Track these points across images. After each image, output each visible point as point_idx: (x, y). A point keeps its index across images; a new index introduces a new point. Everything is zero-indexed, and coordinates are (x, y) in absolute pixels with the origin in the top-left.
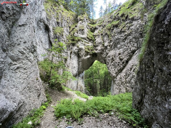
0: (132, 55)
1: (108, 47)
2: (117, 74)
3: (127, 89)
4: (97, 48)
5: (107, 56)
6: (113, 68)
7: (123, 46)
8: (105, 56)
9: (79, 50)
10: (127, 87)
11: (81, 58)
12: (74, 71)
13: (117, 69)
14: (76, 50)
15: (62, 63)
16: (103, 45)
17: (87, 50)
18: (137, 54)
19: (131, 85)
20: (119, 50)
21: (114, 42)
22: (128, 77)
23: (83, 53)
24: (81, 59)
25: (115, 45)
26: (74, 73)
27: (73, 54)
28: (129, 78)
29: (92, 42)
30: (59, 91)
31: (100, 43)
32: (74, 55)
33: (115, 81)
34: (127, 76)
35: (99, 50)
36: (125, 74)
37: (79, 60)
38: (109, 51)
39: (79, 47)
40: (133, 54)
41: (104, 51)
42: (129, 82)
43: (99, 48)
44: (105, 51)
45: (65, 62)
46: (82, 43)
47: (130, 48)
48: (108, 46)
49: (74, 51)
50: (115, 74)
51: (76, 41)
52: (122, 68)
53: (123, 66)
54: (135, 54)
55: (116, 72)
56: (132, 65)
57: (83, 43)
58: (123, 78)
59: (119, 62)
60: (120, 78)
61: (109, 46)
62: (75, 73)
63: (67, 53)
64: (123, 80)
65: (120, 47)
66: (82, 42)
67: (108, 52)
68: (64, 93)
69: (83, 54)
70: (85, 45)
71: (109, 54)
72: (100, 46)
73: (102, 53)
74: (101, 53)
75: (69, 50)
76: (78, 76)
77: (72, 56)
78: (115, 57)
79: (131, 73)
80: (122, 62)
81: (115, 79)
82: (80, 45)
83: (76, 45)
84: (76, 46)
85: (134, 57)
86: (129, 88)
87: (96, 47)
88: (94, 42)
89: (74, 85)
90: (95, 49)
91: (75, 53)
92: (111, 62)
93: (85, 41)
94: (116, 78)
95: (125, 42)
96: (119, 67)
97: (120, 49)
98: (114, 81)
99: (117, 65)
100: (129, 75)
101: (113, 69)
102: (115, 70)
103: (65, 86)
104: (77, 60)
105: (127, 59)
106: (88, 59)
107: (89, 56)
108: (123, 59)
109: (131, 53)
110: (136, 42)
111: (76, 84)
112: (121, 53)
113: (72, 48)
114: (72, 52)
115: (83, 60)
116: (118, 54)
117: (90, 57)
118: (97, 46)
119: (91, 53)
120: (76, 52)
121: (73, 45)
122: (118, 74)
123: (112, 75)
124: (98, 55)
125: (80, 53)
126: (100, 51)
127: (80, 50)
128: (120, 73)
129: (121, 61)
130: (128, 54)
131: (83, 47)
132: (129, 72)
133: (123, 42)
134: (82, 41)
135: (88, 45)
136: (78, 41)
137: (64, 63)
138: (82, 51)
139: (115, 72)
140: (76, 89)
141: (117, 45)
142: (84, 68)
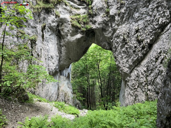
0: (160, 33)
1: (117, 18)
2: (132, 68)
3: (147, 94)
4: (95, 19)
5: (114, 36)
6: (125, 58)
7: (144, 16)
8: (110, 35)
9: (60, 22)
10: (148, 92)
11: (63, 39)
12: (50, 65)
13: (133, 60)
14: (53, 22)
15: (26, 48)
16: (108, 13)
17: (75, 23)
18: (169, 31)
19: (155, 87)
20: (137, 24)
21: (128, 7)
22: (150, 74)
23: (67, 28)
24: (65, 41)
25: (129, 12)
26: (50, 68)
27: (48, 31)
28: (152, 75)
29: (85, 6)
30: (22, 103)
31: (101, 9)
32: (50, 33)
33: (128, 82)
34: (150, 72)
35: (99, 24)
36: (145, 69)
37: (60, 42)
38: (118, 25)
39: (59, 17)
40: (162, 31)
41: (108, 25)
42: (153, 83)
43: (99, 19)
44: (110, 25)
45: (32, 47)
46: (65, 9)
47: (156, 19)
48: (116, 14)
49: (50, 24)
50: (127, 69)
51: (52, 3)
52: (141, 57)
53: (143, 54)
54: (165, 31)
55: (130, 65)
56: (159, 51)
57: (68, 8)
58: (141, 76)
59: (135, 47)
60: (137, 76)
61: (119, 15)
62: (53, 68)
63: (35, 27)
64: (142, 79)
65: (139, 17)
66: (64, 6)
67: (116, 27)
68: (31, 106)
69: (68, 31)
70: (71, 12)
71: (118, 32)
72: (102, 15)
73: (105, 30)
74: (103, 30)
75: (40, 22)
76: (59, 74)
77: (47, 35)
78: (128, 36)
79: (156, 67)
80: (142, 45)
81: (128, 78)
82: (62, 13)
83: (53, 13)
84: (53, 15)
85: (163, 36)
86: (151, 94)
87: (93, 17)
88: (90, 6)
89: (52, 92)
90: (91, 21)
91: (51, 28)
92: (122, 47)
93: (72, 3)
94: (130, 77)
95: (148, 7)
96: (136, 55)
97: (138, 20)
98: (126, 81)
99: (132, 51)
100: (152, 70)
101: (125, 60)
102: (127, 61)
103: (34, 93)
104: (56, 42)
105: (151, 40)
106: (78, 40)
107: (79, 36)
108: (142, 41)
109: (158, 28)
110: (168, 9)
111: (56, 88)
112: (139, 28)
113: (44, 19)
114: (45, 26)
115: (69, 42)
116: (134, 31)
117: (82, 37)
118: (96, 15)
119: (85, 29)
120: (55, 28)
121: (48, 11)
122: (134, 69)
123: (121, 70)
124: (98, 33)
125: (62, 30)
126: (101, 26)
127: (62, 22)
128: (136, 66)
129: (140, 45)
130: (154, 32)
131: (67, 16)
132: (154, 65)
133: (145, 8)
134: (66, 5)
135: (78, 12)
136: (57, 4)
137: (30, 48)
138: (65, 24)
139: (128, 66)
140: (56, 98)
141: (133, 14)
142: (70, 59)
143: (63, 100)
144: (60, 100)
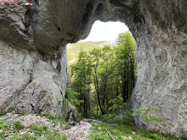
142: (59, 30)
143: (33, 107)
144: (23, 107)
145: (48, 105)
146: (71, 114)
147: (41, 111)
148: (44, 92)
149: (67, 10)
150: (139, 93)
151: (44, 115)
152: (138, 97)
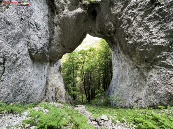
69: (65, 1)
74: (111, 4)
76: (48, 64)
115: (65, 19)
124: (103, 9)
142: (64, 47)
143: (53, 97)
144: (49, 98)
145: (61, 96)
146: (69, 101)
147: (58, 100)
148: (57, 88)
149: (71, 36)
150: (113, 86)
151: (60, 102)
152: (113, 88)
